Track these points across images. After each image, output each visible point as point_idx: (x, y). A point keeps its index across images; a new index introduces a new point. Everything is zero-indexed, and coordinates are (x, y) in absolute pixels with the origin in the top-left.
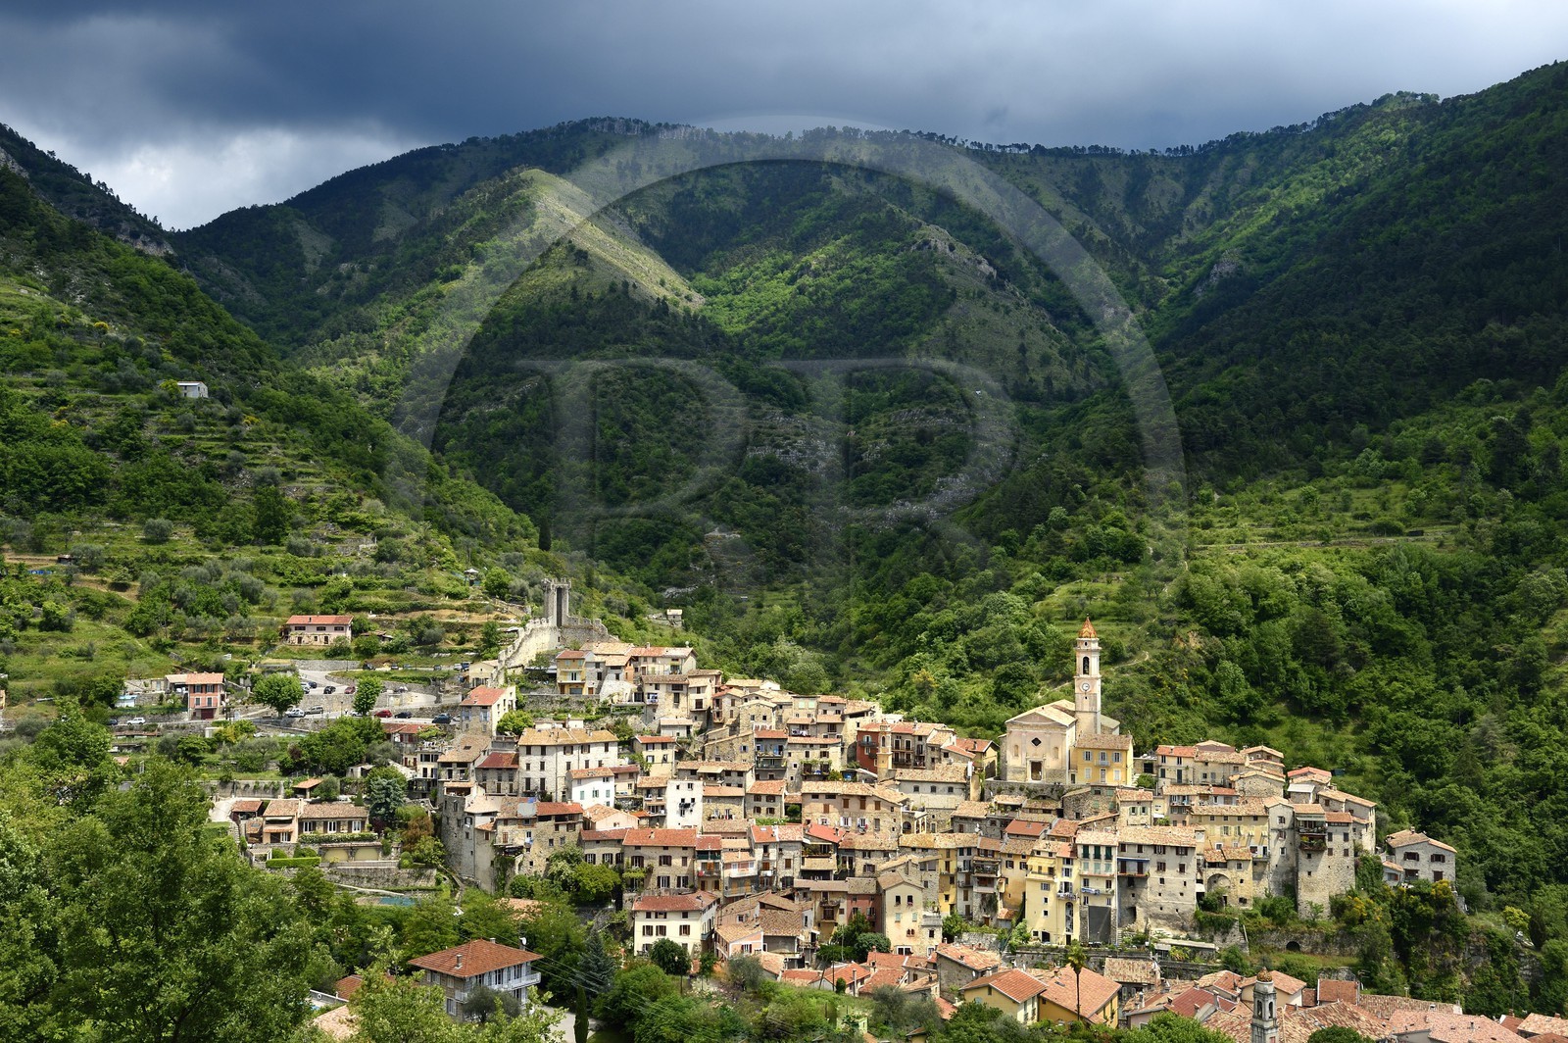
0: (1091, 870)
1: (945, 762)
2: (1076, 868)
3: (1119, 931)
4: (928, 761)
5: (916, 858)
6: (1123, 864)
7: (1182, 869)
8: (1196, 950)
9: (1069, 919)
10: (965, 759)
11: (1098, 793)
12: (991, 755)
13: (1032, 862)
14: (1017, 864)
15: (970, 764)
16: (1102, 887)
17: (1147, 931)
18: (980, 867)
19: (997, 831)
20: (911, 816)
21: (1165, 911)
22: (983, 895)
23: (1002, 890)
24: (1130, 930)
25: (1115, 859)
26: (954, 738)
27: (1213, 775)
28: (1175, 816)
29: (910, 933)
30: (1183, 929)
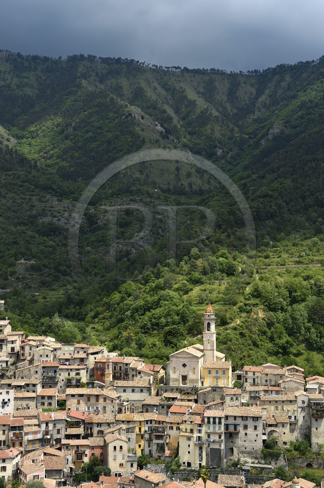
0: (211, 430)
1: (139, 377)
2: (204, 429)
3: (225, 460)
4: (130, 376)
5: (124, 426)
6: (227, 426)
7: (256, 428)
8: (263, 469)
9: (200, 455)
10: (149, 375)
11: (215, 391)
12: (162, 372)
13: (182, 427)
14: (175, 428)
15: (152, 377)
16: (216, 438)
17: (239, 460)
18: (156, 430)
19: (165, 411)
20: (122, 404)
21: (248, 450)
22: (158, 444)
23: (168, 441)
24: (230, 460)
25: (223, 424)
26: (143, 364)
27: (270, 380)
28: (252, 401)
29: (121, 465)
30: (256, 458)
